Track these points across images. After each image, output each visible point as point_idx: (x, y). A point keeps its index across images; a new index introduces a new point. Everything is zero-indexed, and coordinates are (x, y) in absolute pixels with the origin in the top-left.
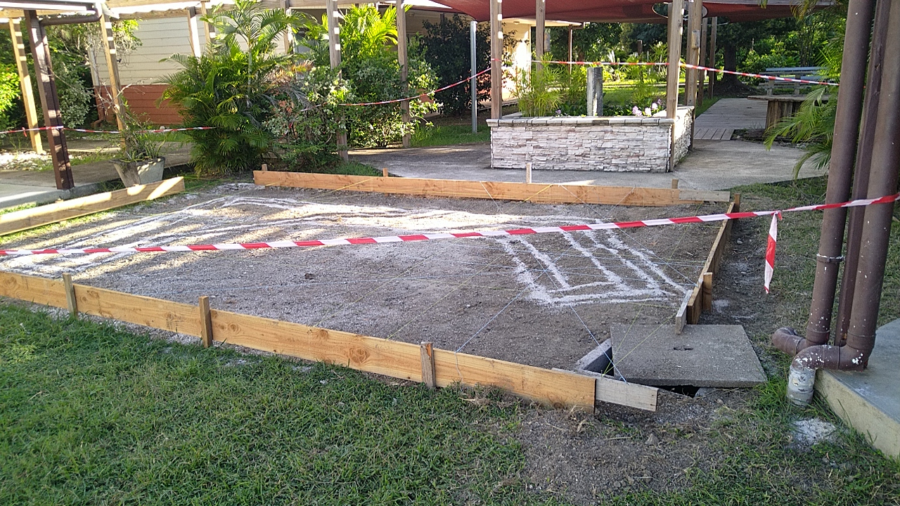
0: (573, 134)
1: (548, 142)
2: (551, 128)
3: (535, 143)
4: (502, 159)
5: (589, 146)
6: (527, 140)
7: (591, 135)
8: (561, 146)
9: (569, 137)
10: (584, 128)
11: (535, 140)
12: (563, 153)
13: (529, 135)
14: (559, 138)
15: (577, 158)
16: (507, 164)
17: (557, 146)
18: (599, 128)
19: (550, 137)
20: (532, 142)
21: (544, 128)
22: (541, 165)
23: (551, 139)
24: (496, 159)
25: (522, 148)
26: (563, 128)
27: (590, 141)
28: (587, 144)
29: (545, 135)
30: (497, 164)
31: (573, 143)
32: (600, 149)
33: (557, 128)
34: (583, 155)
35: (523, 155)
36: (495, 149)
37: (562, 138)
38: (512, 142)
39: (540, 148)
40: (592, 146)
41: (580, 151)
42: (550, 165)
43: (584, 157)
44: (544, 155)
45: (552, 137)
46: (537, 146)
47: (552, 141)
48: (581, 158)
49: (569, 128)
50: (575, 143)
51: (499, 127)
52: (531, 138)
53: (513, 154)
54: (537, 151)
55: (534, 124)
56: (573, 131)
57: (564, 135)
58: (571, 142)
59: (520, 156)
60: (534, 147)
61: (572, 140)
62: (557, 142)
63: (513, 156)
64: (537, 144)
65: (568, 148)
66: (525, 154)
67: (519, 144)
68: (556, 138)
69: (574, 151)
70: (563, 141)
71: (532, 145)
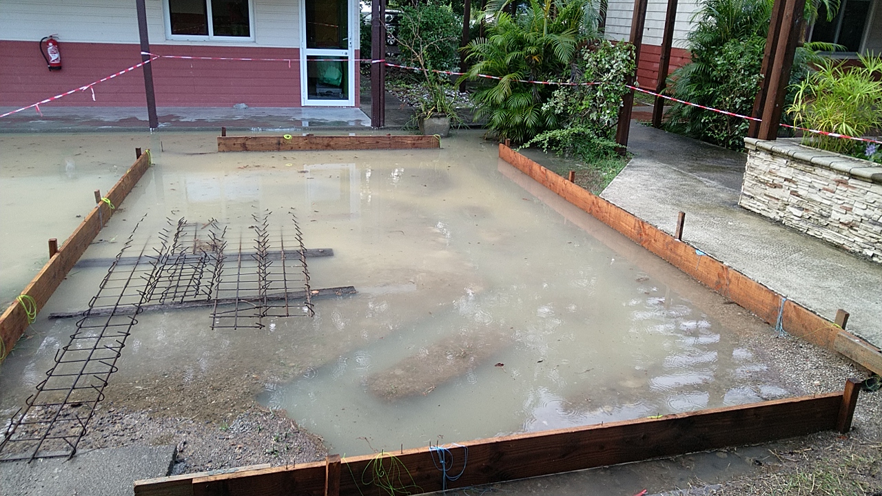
0: (843, 188)
1: (811, 190)
2: (818, 171)
3: (793, 187)
4: (752, 197)
5: (861, 213)
6: (786, 180)
7: (868, 197)
8: (824, 201)
9: (837, 191)
10: (860, 183)
11: (794, 182)
12: (824, 213)
13: (788, 172)
14: (824, 189)
15: (841, 226)
16: (755, 206)
17: (819, 200)
19: (814, 184)
20: (790, 184)
21: (808, 168)
22: (794, 222)
23: (814, 187)
24: (745, 195)
25: (777, 189)
26: (834, 176)
27: (864, 206)
28: (859, 210)
29: (808, 178)
30: (745, 202)
31: (840, 202)
32: (875, 223)
33: (824, 173)
34: (851, 226)
35: (775, 198)
36: (748, 182)
37: (827, 190)
38: (767, 178)
39: (798, 196)
40: (865, 216)
41: (848, 218)
42: (804, 226)
43: (851, 228)
44: (800, 208)
45: (816, 185)
46: (796, 192)
47: (814, 191)
48: (847, 228)
49: (839, 177)
50: (842, 202)
51: (758, 152)
52: (791, 178)
53: (765, 195)
54: (794, 200)
55: (797, 159)
56: (845, 183)
57: (832, 187)
58: (839, 199)
59: (773, 200)
60: (791, 192)
61: (841, 197)
62: (821, 193)
63: (765, 197)
64: (795, 190)
65: (833, 208)
66: (778, 199)
67: (775, 182)
68: (821, 187)
69: (839, 214)
70: (829, 194)
71: (789, 189)
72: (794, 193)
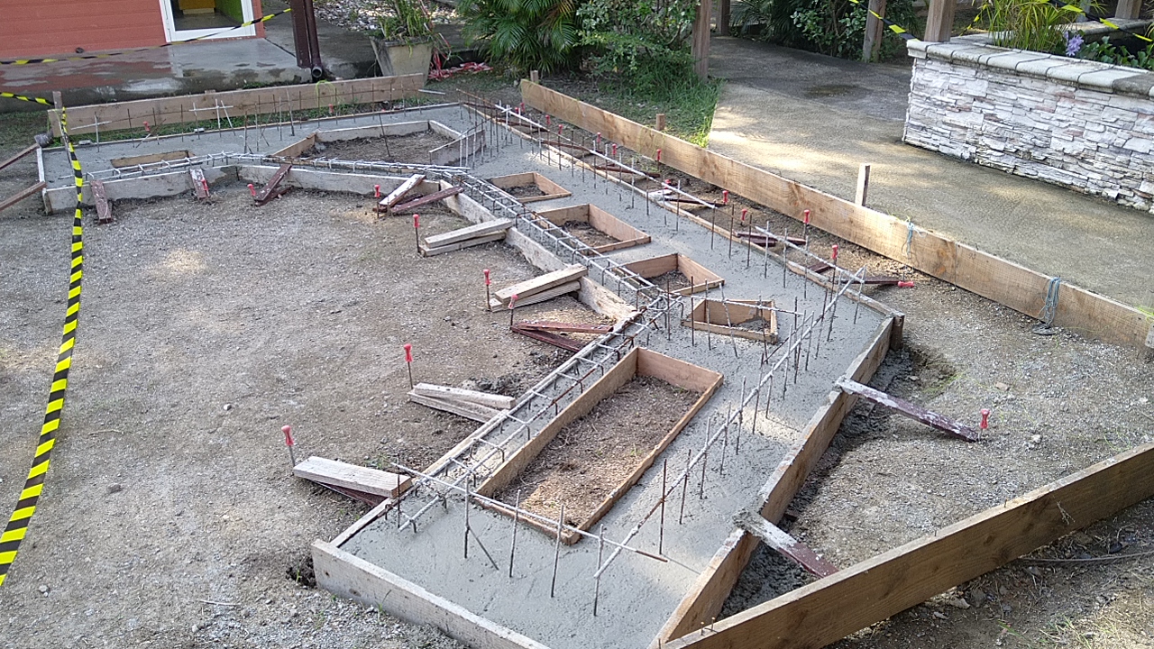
0: (1067, 104)
1: (1016, 111)
2: (1026, 82)
3: (988, 108)
4: (923, 128)
5: (1096, 137)
6: (976, 98)
7: (1106, 115)
8: (1038, 125)
9: (1058, 110)
10: (1094, 94)
11: (989, 102)
12: (1038, 142)
13: (979, 87)
14: (1038, 108)
15: (1067, 159)
16: (931, 141)
17: (1030, 124)
18: (1128, 103)
19: (1020, 101)
20: (984, 105)
21: (1012, 80)
22: (992, 158)
23: (1021, 107)
24: (913, 125)
25: (963, 113)
26: (1052, 88)
27: (1101, 128)
28: (1094, 135)
29: (1011, 94)
30: (913, 137)
31: (1064, 125)
32: (1119, 150)
33: (1038, 84)
34: (1081, 157)
35: (961, 127)
36: (915, 105)
37: (1042, 109)
38: (947, 98)
39: (997, 121)
40: (1103, 141)
41: (1077, 147)
42: (1009, 162)
43: (1083, 160)
44: (1000, 139)
45: (1024, 103)
46: (992, 115)
47: (1023, 112)
48: (1075, 161)
49: (1061, 88)
50: (1067, 124)
51: (929, 62)
52: (984, 95)
53: (944, 123)
54: (991, 127)
55: (992, 67)
56: (1070, 97)
57: (1049, 103)
58: (1062, 121)
59: (958, 129)
60: (985, 115)
61: (1064, 118)
62: (1032, 115)
63: (943, 126)
64: (992, 112)
65: (1053, 134)
66: (965, 128)
67: (958, 103)
68: (1033, 105)
69: (1062, 143)
70: (1046, 115)
71: (981, 112)
72: (991, 117)
